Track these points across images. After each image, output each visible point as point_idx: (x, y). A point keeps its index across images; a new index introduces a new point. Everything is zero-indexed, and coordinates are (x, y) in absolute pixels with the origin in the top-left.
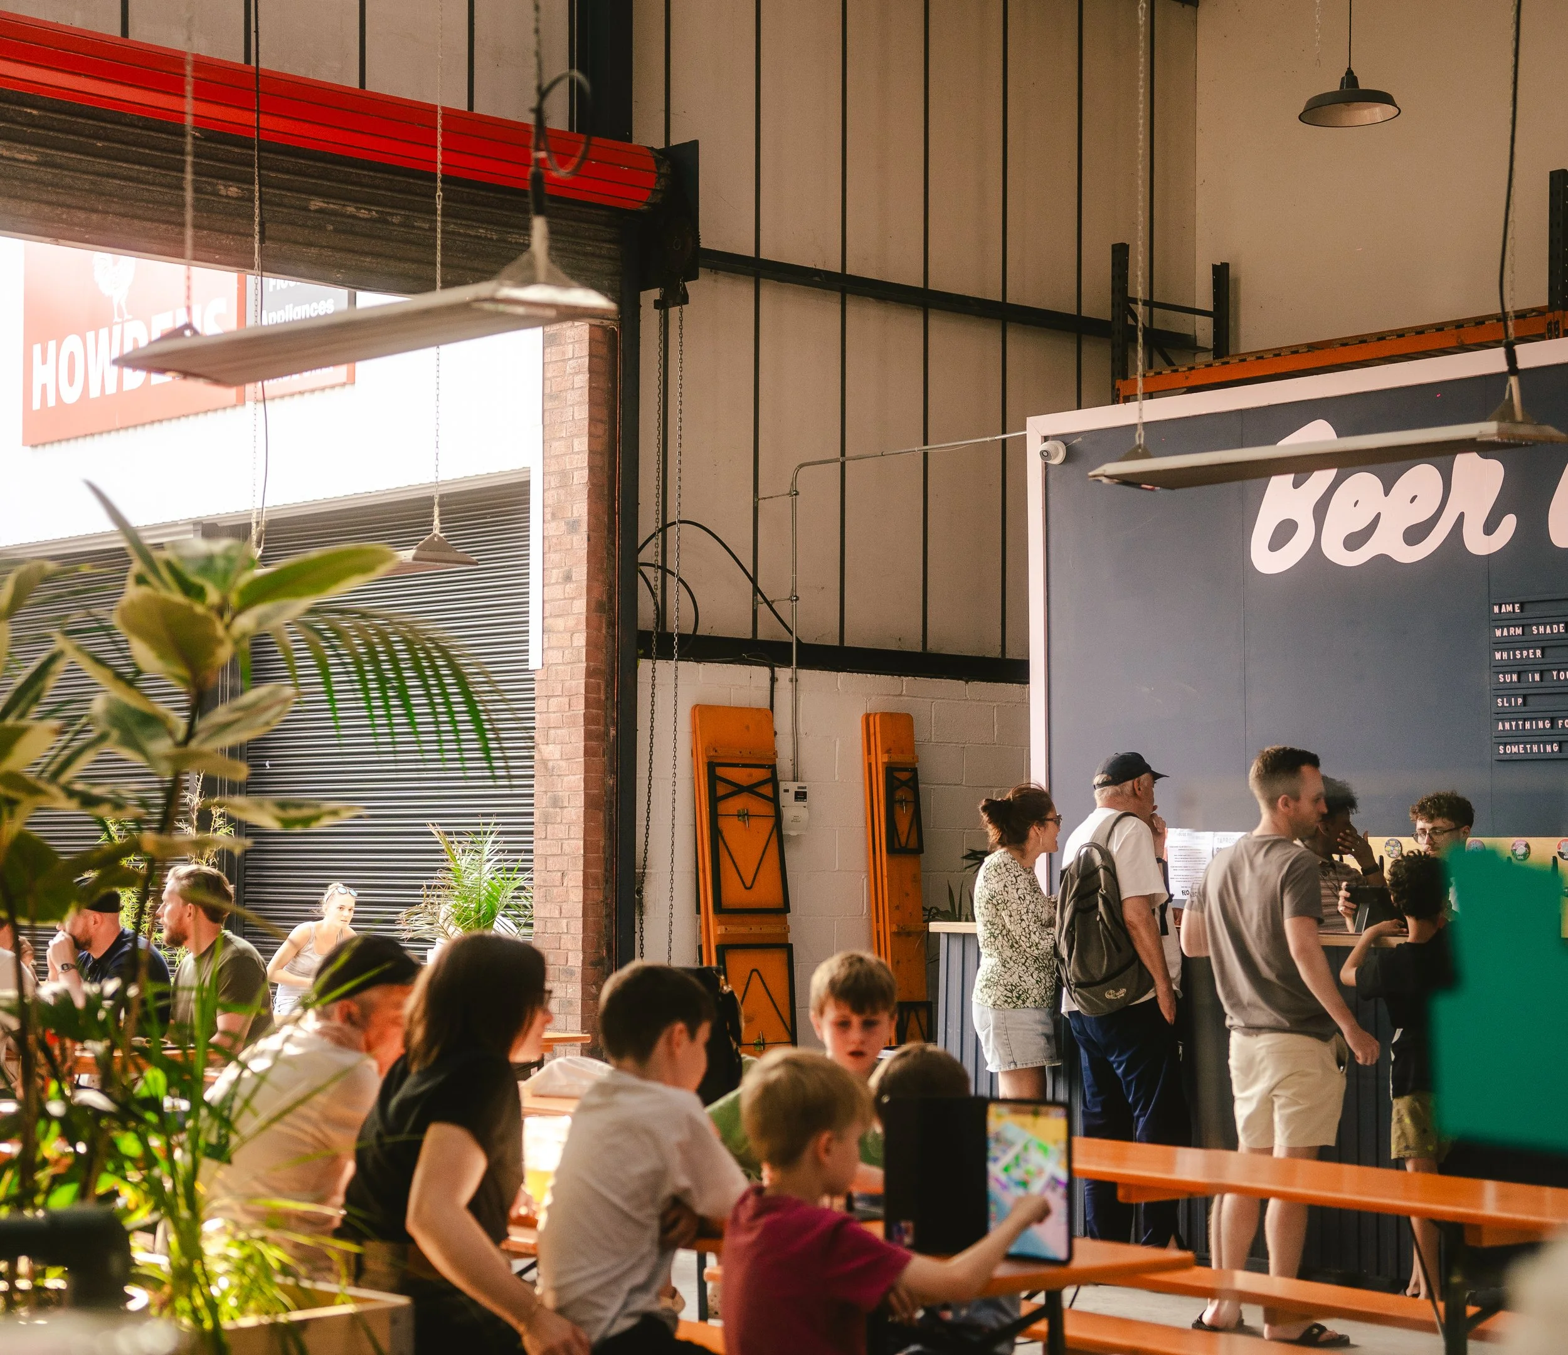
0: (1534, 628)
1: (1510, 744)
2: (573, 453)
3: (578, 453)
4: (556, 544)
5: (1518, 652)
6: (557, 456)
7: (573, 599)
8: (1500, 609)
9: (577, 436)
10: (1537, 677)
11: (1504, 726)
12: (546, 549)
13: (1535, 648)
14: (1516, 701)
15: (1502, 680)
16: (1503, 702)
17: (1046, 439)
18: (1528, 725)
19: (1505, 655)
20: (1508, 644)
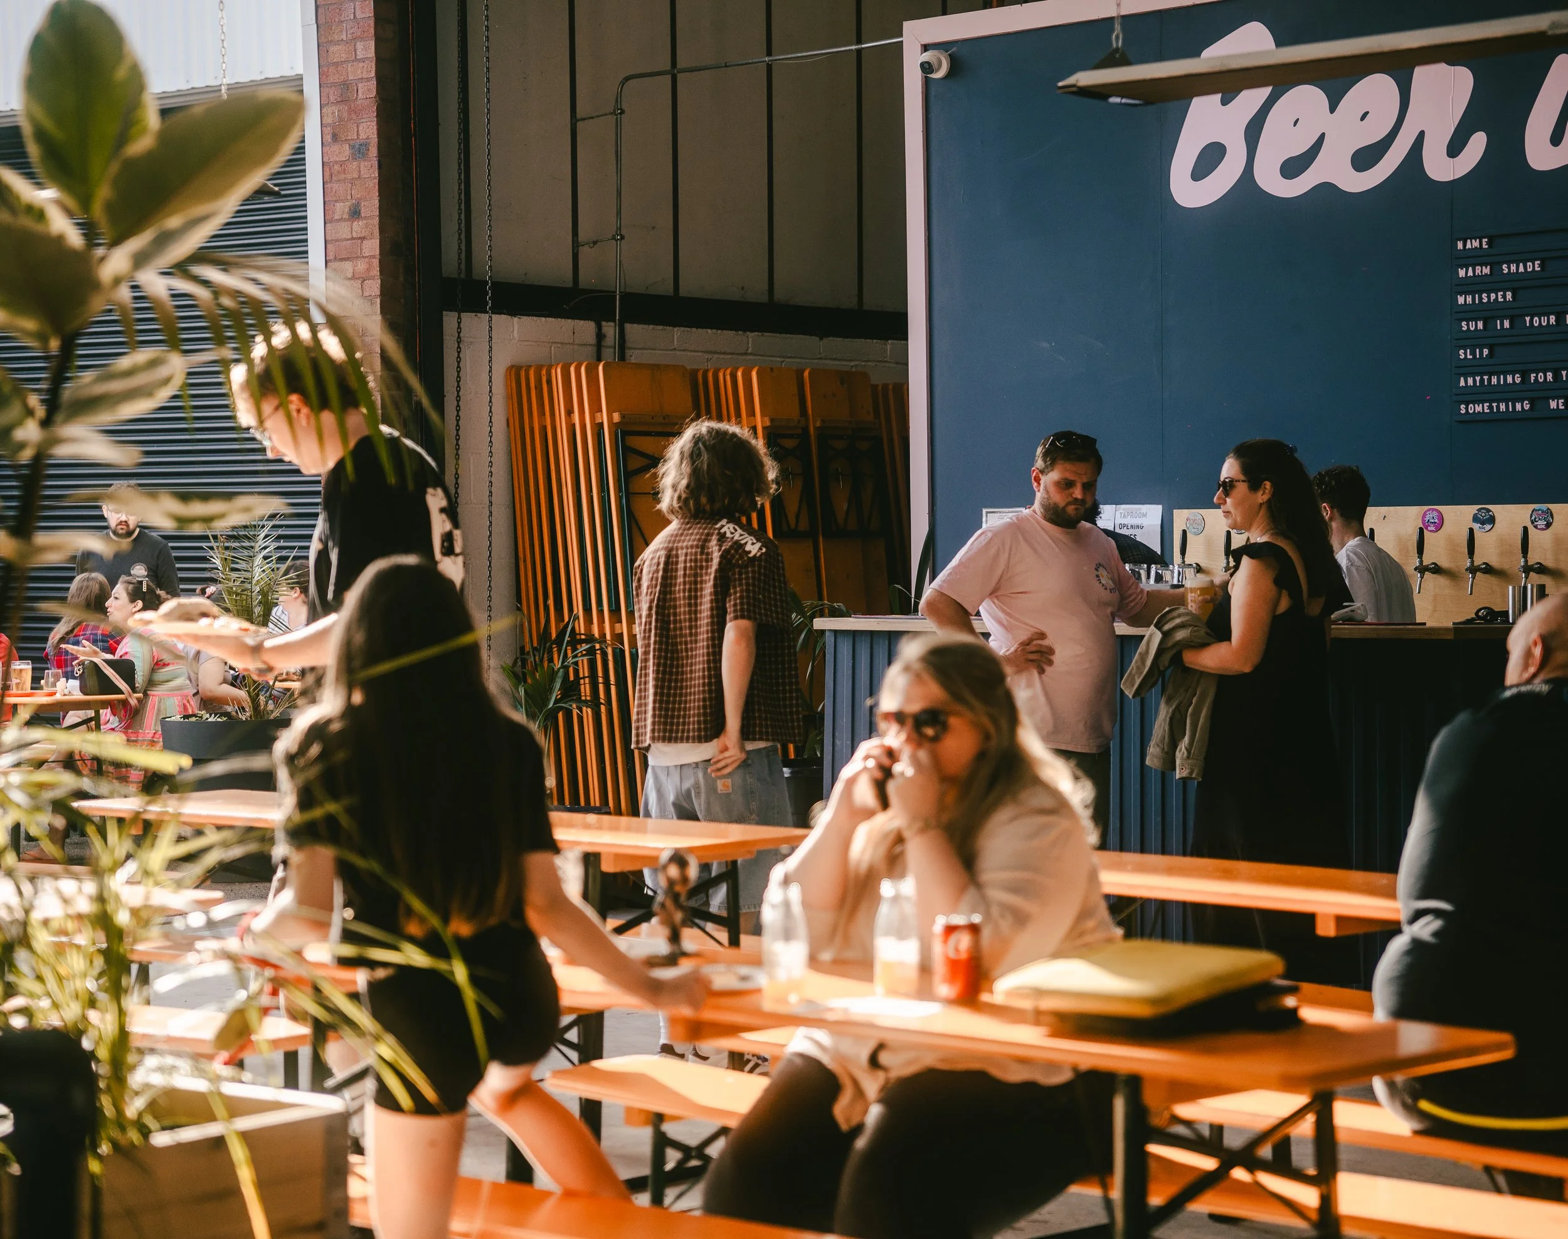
0: (1505, 266)
1: (1474, 402)
2: (356, 60)
3: (363, 60)
4: (339, 172)
5: (1484, 295)
6: (336, 64)
7: (363, 239)
8: (1465, 245)
9: (361, 39)
10: (1507, 324)
11: (1466, 382)
12: (327, 178)
13: (1505, 290)
14: (1481, 353)
15: (1465, 328)
16: (1465, 354)
17: (926, 48)
18: (1494, 380)
19: (1469, 299)
20: (1473, 286)
